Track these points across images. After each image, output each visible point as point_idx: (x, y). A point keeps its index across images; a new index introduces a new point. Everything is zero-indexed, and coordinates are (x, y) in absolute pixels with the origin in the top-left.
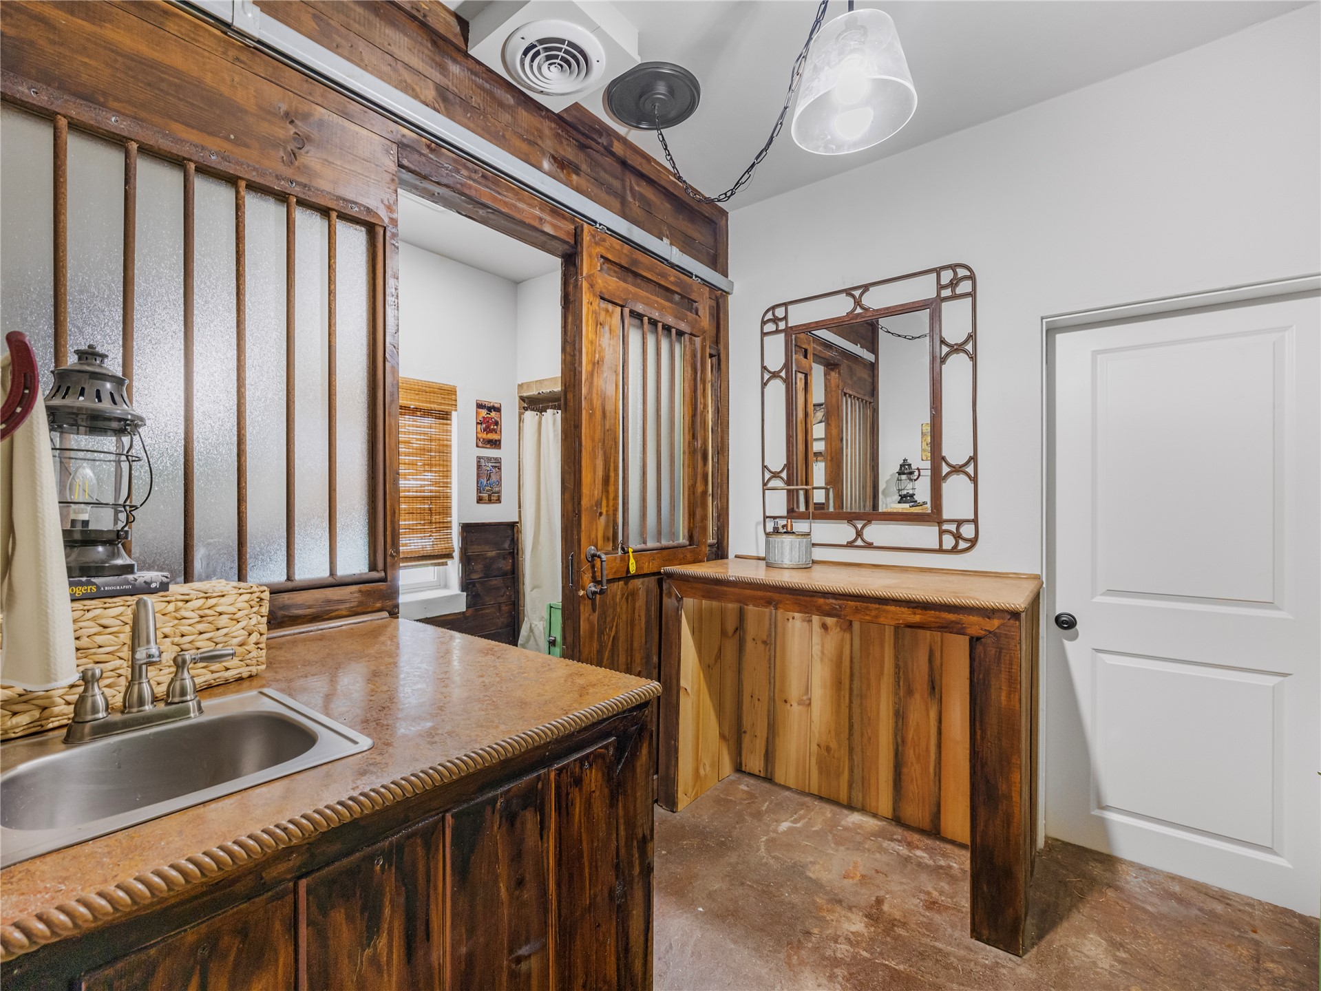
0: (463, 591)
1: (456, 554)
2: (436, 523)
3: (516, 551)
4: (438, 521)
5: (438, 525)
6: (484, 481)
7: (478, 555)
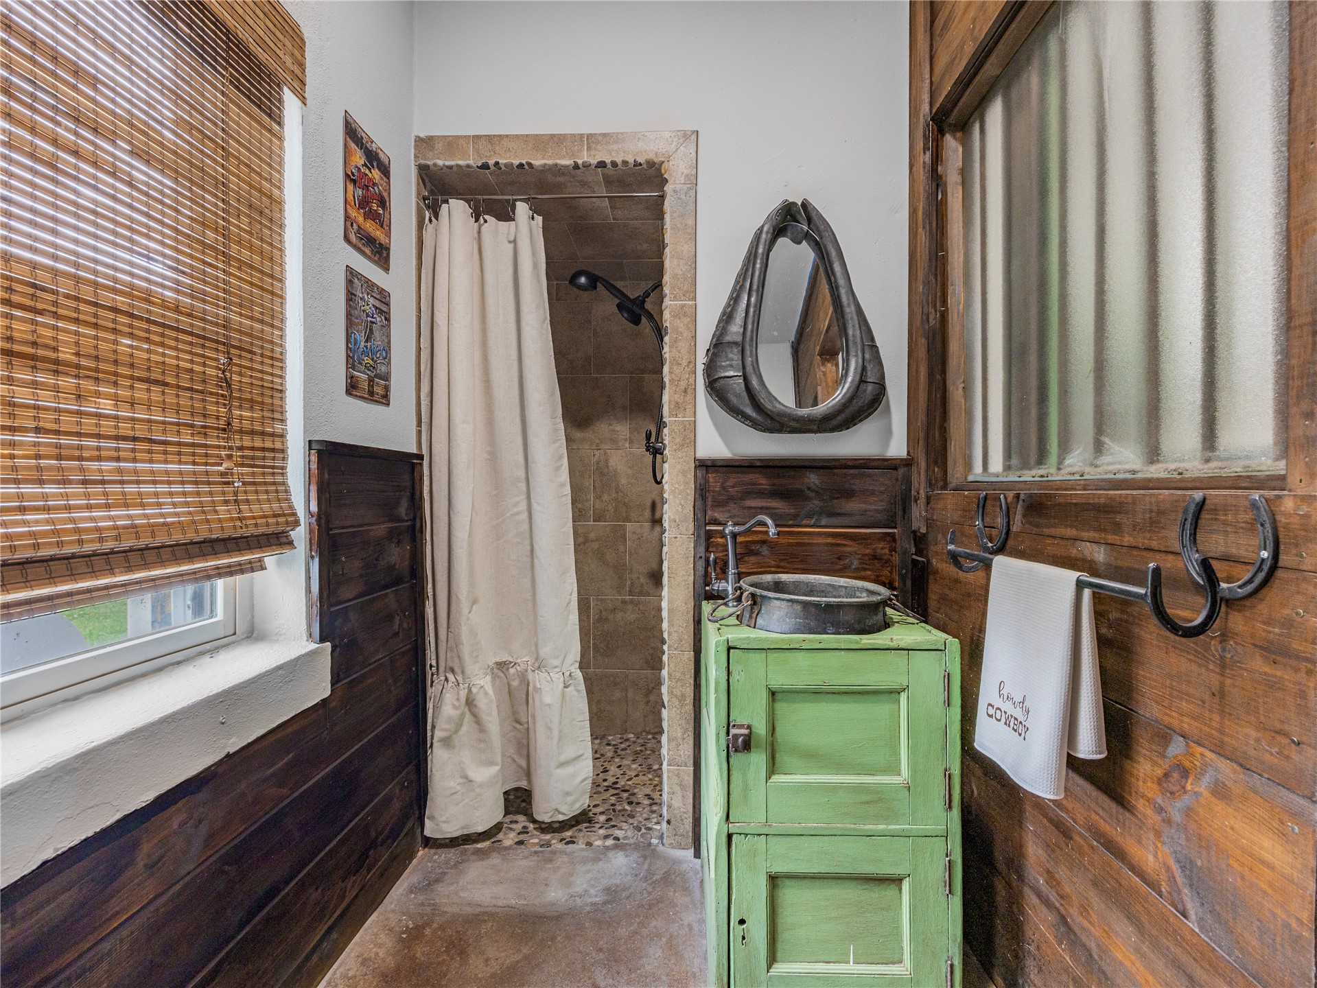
0: (322, 640)
1: (300, 535)
2: (241, 432)
3: (418, 525)
4: (246, 425)
5: (247, 442)
6: (361, 338)
7: (354, 534)
